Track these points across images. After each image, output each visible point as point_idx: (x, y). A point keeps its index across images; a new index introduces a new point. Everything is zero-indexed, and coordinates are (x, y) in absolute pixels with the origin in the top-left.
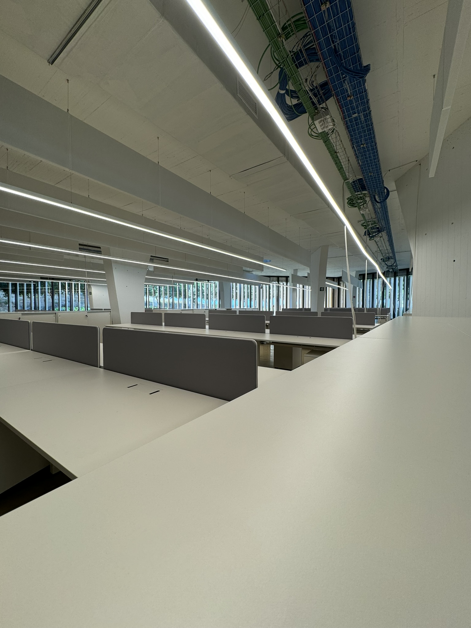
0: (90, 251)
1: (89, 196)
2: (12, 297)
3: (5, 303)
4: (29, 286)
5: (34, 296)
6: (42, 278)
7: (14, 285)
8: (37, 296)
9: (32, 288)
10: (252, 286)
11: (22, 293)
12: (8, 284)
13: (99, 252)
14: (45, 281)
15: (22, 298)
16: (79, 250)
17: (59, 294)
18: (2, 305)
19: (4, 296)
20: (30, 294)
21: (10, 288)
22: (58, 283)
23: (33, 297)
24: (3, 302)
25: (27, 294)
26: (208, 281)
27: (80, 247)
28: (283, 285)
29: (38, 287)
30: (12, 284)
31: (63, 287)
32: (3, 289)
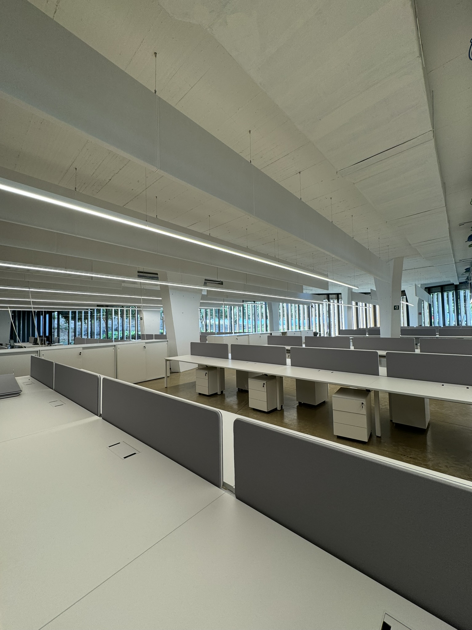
0: (146, 278)
1: (157, 216)
2: (72, 323)
3: (65, 329)
4: (86, 313)
5: (91, 321)
6: (98, 306)
7: (74, 313)
8: (93, 322)
9: (89, 315)
10: (300, 305)
11: (80, 319)
12: (69, 312)
13: (157, 279)
14: (100, 309)
15: (80, 323)
16: (137, 277)
17: (112, 319)
18: (63, 331)
19: (65, 323)
20: (87, 320)
21: (70, 315)
22: (112, 309)
23: (90, 323)
24: (64, 328)
25: (84, 320)
26: (254, 302)
27: (138, 274)
28: (334, 303)
29: (94, 313)
30: (72, 312)
31: (116, 313)
32: (64, 317)
